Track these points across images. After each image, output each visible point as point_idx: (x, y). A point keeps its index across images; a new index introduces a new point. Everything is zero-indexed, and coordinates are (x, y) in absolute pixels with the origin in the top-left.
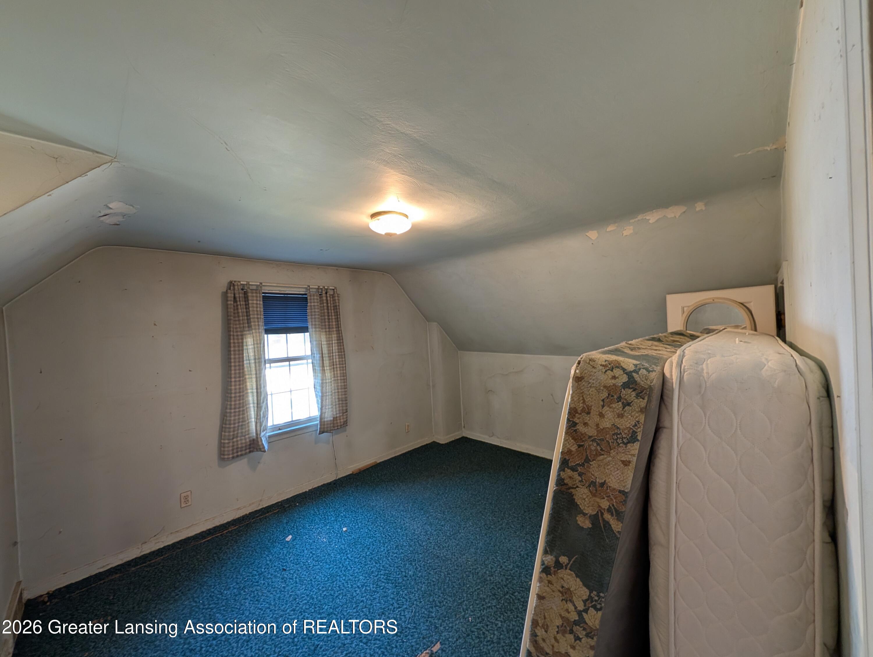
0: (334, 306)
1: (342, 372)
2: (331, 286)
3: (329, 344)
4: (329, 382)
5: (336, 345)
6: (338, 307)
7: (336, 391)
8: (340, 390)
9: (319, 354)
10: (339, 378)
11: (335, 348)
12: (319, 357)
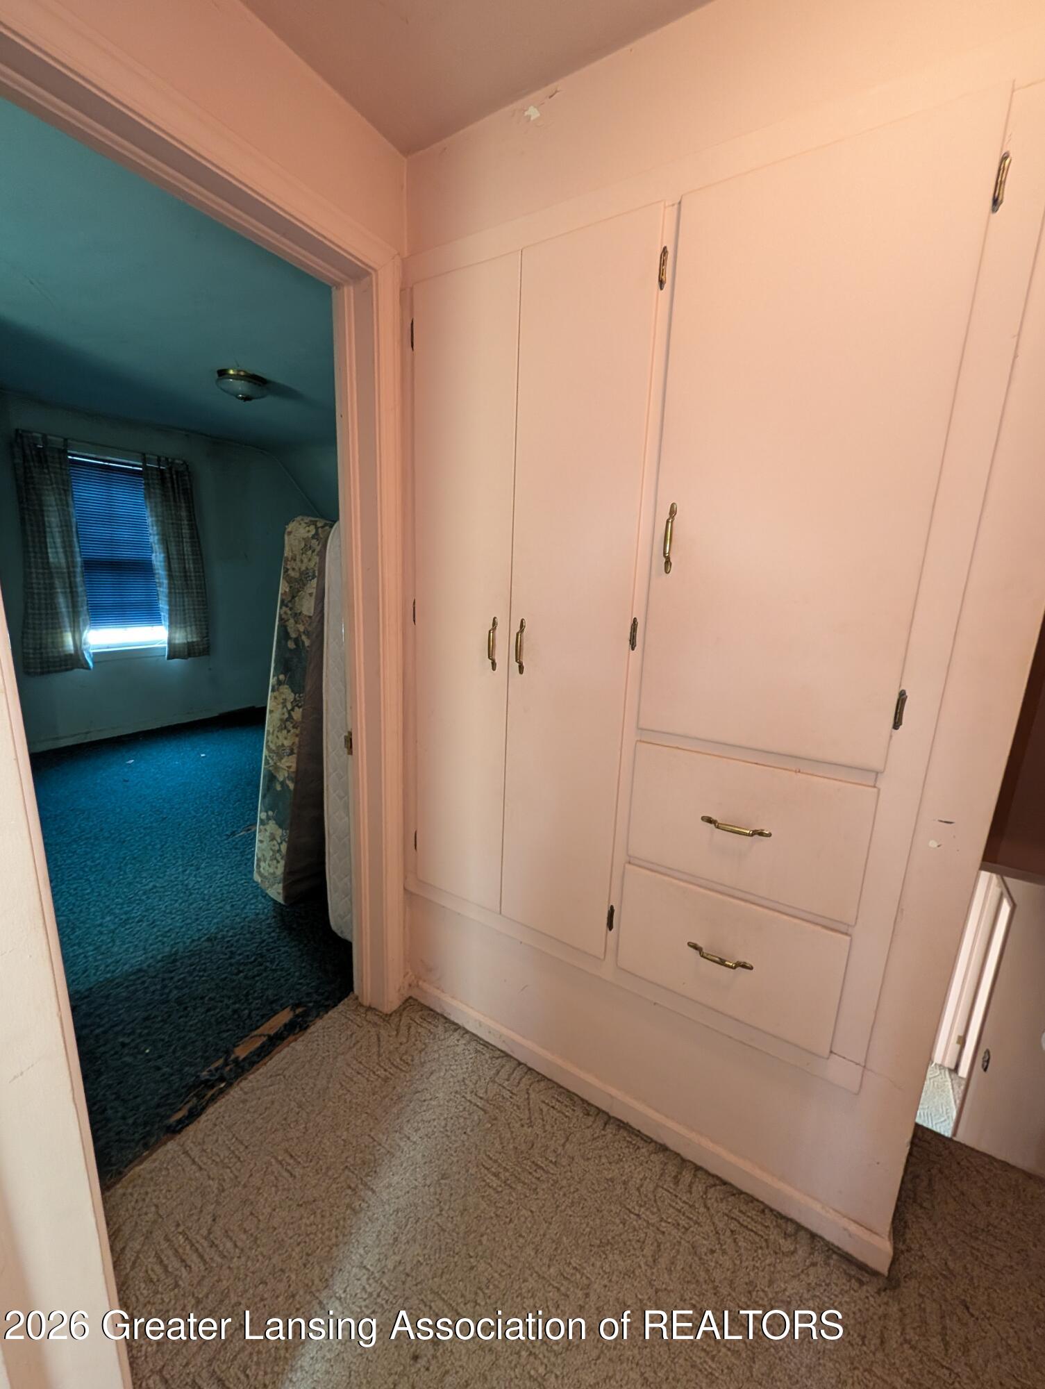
0: (183, 489)
1: (198, 582)
2: (179, 459)
3: (179, 542)
4: (179, 593)
5: (189, 544)
6: (189, 491)
7: (191, 607)
8: (196, 607)
9: (164, 552)
10: (195, 591)
11: (187, 548)
12: (164, 557)
